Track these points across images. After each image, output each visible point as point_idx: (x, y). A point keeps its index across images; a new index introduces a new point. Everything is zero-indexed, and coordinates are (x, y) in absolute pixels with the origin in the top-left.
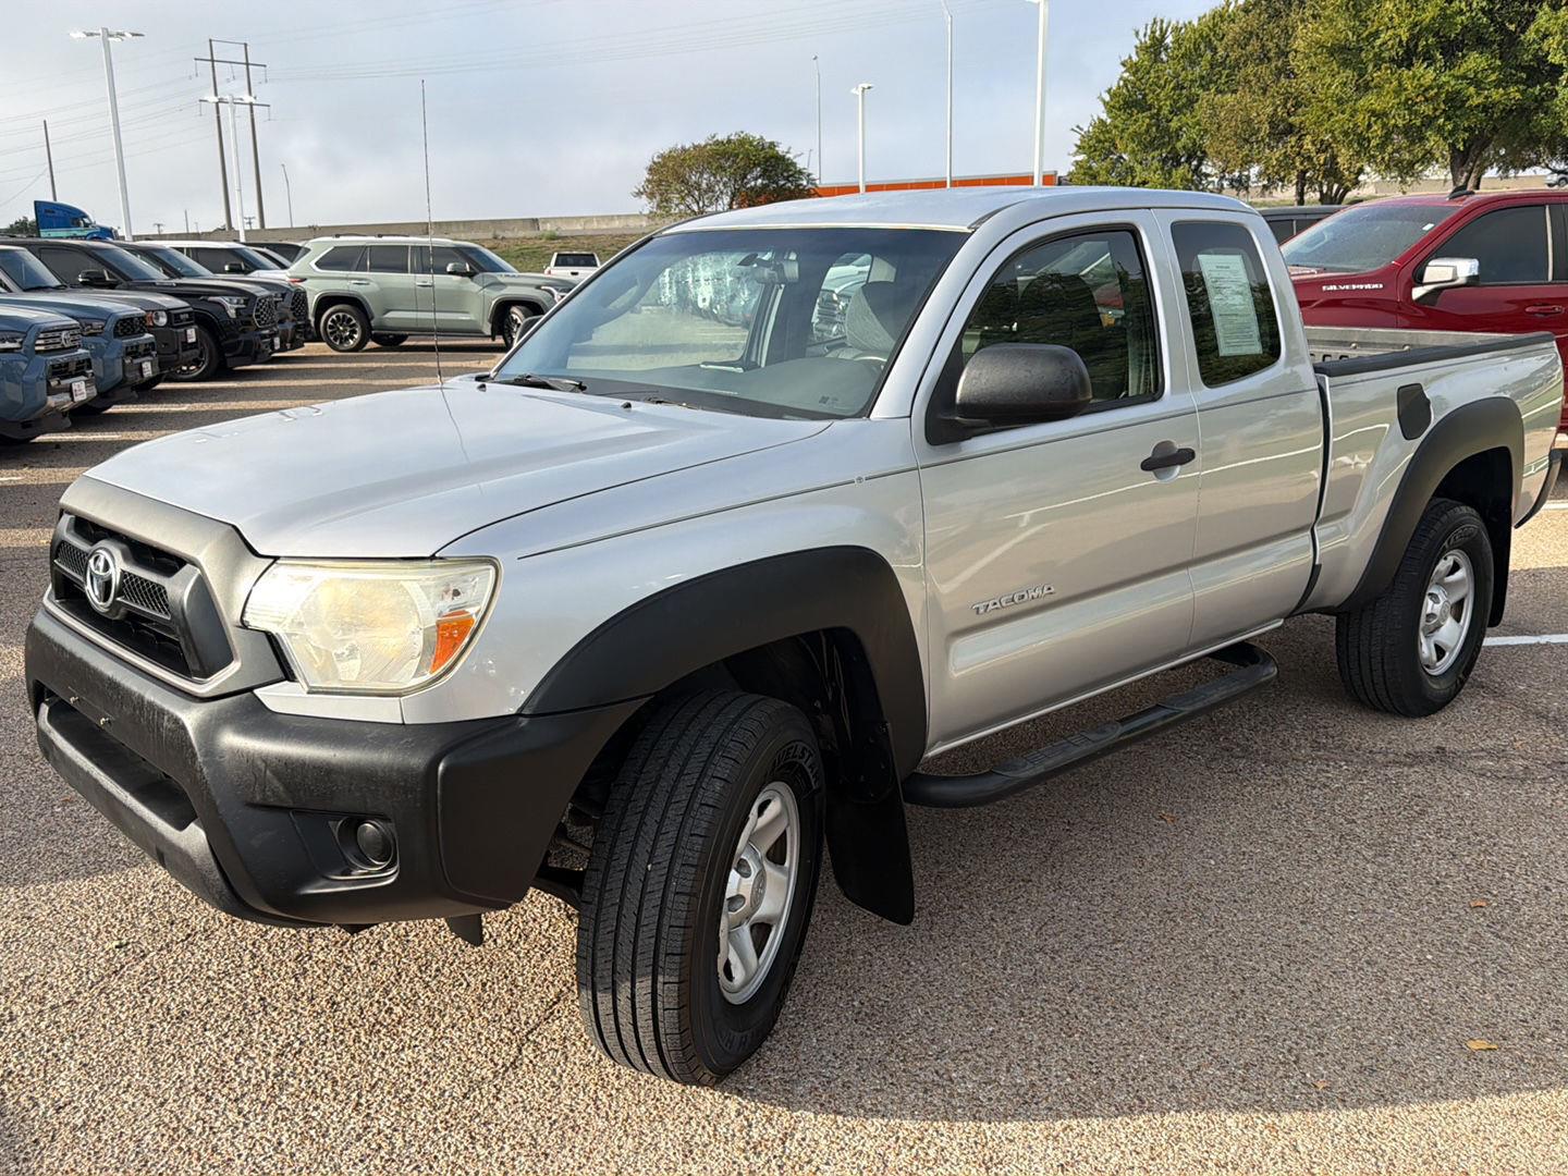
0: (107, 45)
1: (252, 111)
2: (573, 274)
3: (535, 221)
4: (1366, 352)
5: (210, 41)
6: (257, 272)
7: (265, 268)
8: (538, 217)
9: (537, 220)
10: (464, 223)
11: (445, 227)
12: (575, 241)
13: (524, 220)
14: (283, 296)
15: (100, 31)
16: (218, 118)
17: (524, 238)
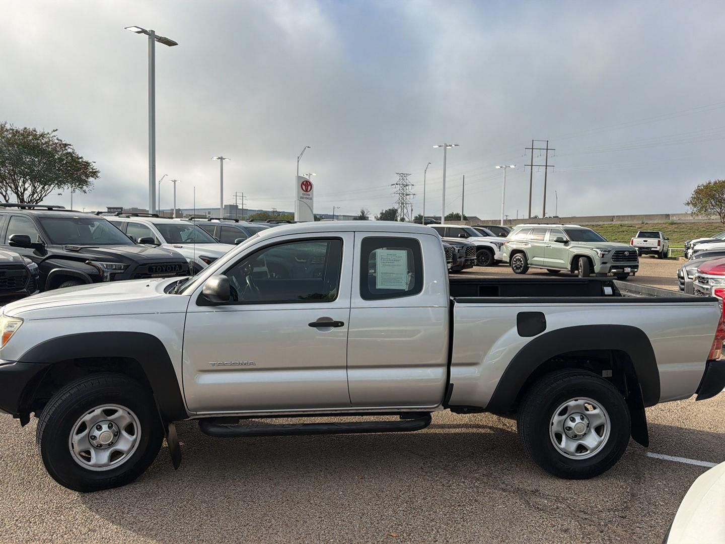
0: (445, 150)
1: (546, 169)
2: (645, 241)
3: (668, 216)
4: (638, 296)
5: (533, 141)
6: (470, 238)
7: (476, 236)
8: (669, 213)
9: (669, 215)
10: (631, 216)
11: (621, 218)
12: (683, 225)
13: (662, 215)
14: (463, 247)
15: (444, 145)
16: (532, 172)
17: (658, 223)
